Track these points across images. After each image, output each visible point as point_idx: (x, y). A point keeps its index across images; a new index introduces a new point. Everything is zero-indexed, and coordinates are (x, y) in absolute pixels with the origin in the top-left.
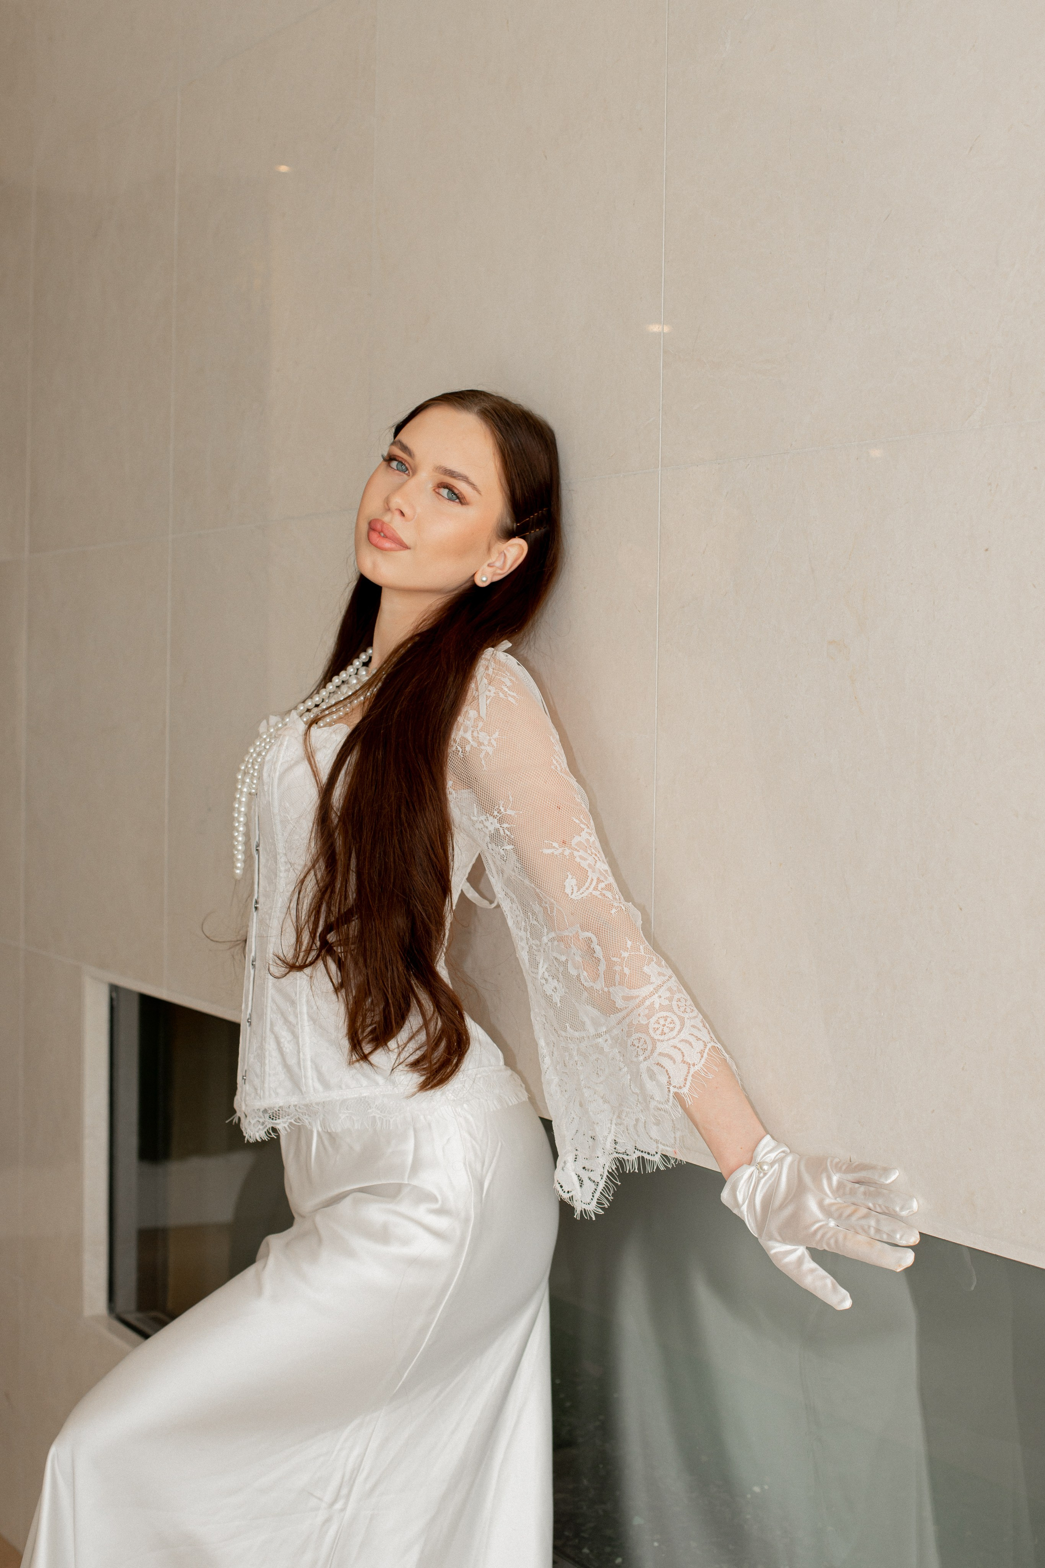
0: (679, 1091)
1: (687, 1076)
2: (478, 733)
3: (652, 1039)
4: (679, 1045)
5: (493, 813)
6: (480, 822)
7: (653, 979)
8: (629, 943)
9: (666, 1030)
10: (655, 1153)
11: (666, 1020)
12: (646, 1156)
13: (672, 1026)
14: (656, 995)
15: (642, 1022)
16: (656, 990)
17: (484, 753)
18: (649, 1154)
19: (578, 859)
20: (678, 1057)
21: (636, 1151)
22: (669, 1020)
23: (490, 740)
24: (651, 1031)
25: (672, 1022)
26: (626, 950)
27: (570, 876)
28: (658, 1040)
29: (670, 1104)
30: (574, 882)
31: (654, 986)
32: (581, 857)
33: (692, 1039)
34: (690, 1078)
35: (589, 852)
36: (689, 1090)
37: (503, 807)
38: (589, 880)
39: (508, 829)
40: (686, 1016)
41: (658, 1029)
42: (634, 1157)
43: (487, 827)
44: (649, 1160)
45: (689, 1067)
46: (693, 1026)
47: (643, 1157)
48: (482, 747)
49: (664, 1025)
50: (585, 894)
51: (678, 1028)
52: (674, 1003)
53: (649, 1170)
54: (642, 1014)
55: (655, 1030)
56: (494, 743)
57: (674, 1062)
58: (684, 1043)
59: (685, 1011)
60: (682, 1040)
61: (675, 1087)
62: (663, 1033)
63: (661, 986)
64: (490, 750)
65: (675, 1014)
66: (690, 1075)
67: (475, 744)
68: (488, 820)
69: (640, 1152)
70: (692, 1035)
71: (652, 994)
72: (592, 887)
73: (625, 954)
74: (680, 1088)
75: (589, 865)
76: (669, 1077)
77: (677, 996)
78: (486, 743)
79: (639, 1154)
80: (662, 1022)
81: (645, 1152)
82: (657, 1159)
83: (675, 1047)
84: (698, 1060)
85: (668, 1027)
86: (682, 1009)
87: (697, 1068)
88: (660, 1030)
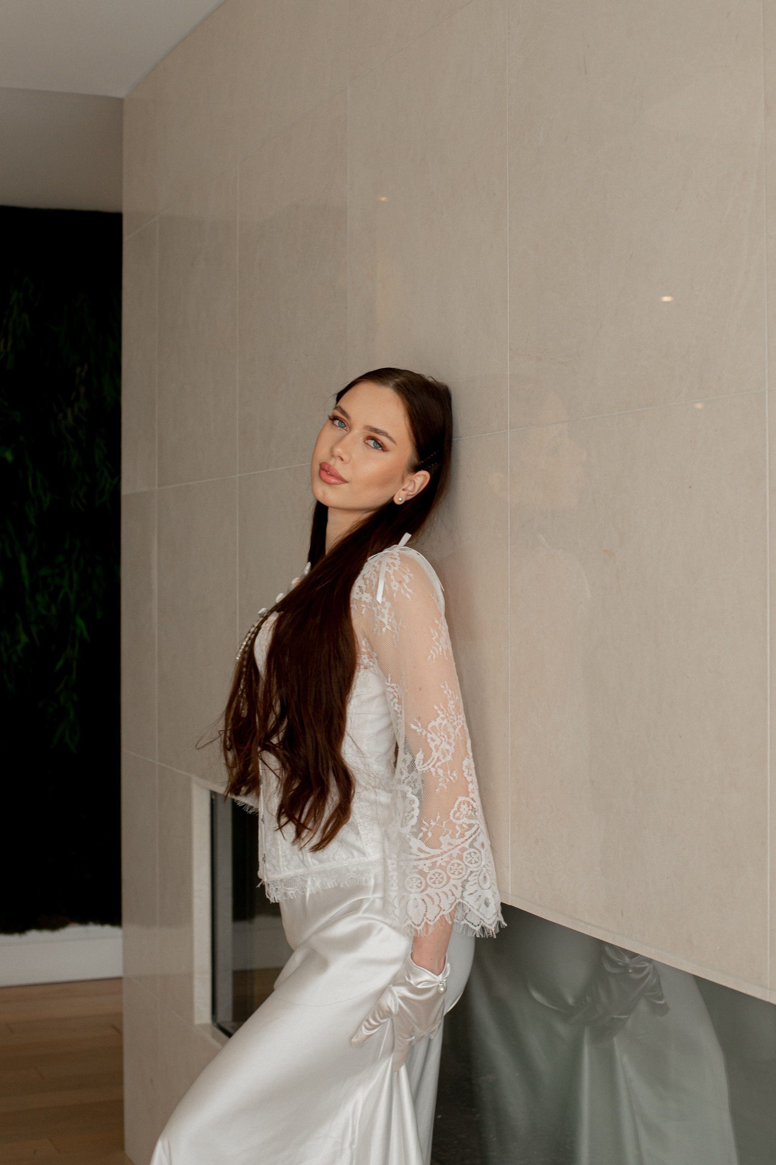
0: (429, 922)
1: (437, 915)
3: (427, 883)
4: (441, 895)
7: (443, 846)
8: (438, 817)
9: (437, 882)
11: (439, 876)
13: (441, 880)
14: (441, 857)
15: (425, 870)
16: (442, 854)
19: (429, 740)
20: (437, 902)
22: (441, 876)
24: (428, 878)
25: (442, 878)
26: (435, 821)
27: (421, 752)
28: (430, 886)
29: (421, 928)
30: (422, 757)
31: (442, 851)
32: (433, 740)
33: (449, 894)
34: (438, 918)
35: (439, 735)
36: (435, 924)
38: (431, 759)
40: (453, 876)
41: (432, 879)
45: (440, 911)
46: (454, 885)
49: (437, 878)
50: (426, 769)
51: (444, 883)
52: (449, 866)
54: (427, 865)
55: (431, 878)
57: (433, 904)
58: (444, 894)
59: (453, 874)
60: (444, 892)
61: (427, 918)
62: (434, 883)
63: (445, 852)
65: (446, 873)
66: (439, 916)
70: (451, 891)
71: (438, 856)
72: (432, 764)
73: (433, 823)
74: (430, 921)
75: (436, 745)
76: (426, 911)
77: (453, 862)
80: (437, 875)
83: (438, 895)
84: (448, 908)
85: (439, 880)
86: (452, 871)
87: (445, 913)
88: (434, 880)
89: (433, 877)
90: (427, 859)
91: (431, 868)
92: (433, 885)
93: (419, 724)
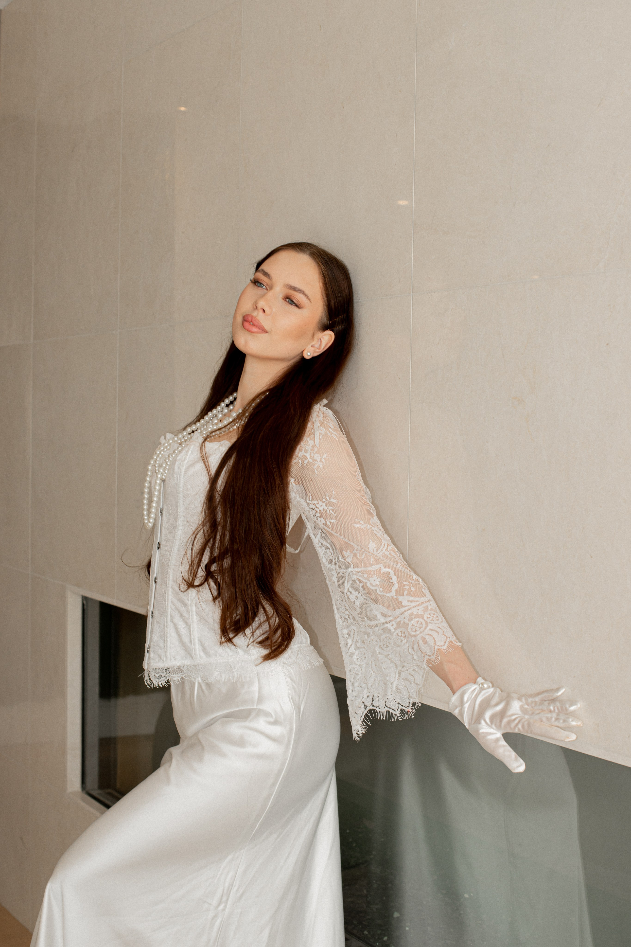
2: (314, 454)
5: (323, 500)
6: (313, 504)
10: (397, 710)
12: (391, 711)
17: (316, 466)
18: (393, 710)
21: (385, 707)
23: (321, 458)
37: (328, 497)
39: (332, 510)
42: (383, 710)
43: (318, 508)
44: (393, 714)
47: (389, 712)
48: (316, 462)
53: (392, 719)
56: (324, 461)
64: (321, 464)
67: (311, 460)
68: (319, 504)
69: (388, 708)
78: (319, 460)
79: (387, 709)
81: (391, 709)
82: (398, 713)
89: (429, 616)
90: (418, 606)
91: (424, 612)
92: (432, 622)
93: (361, 522)
